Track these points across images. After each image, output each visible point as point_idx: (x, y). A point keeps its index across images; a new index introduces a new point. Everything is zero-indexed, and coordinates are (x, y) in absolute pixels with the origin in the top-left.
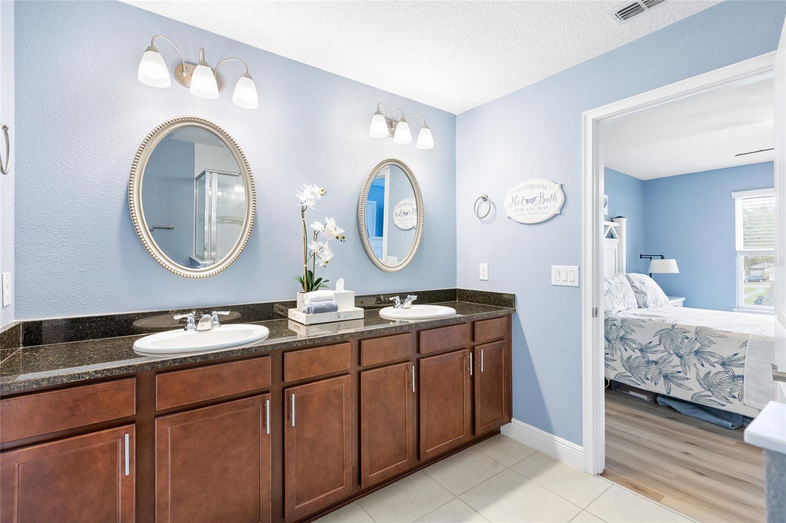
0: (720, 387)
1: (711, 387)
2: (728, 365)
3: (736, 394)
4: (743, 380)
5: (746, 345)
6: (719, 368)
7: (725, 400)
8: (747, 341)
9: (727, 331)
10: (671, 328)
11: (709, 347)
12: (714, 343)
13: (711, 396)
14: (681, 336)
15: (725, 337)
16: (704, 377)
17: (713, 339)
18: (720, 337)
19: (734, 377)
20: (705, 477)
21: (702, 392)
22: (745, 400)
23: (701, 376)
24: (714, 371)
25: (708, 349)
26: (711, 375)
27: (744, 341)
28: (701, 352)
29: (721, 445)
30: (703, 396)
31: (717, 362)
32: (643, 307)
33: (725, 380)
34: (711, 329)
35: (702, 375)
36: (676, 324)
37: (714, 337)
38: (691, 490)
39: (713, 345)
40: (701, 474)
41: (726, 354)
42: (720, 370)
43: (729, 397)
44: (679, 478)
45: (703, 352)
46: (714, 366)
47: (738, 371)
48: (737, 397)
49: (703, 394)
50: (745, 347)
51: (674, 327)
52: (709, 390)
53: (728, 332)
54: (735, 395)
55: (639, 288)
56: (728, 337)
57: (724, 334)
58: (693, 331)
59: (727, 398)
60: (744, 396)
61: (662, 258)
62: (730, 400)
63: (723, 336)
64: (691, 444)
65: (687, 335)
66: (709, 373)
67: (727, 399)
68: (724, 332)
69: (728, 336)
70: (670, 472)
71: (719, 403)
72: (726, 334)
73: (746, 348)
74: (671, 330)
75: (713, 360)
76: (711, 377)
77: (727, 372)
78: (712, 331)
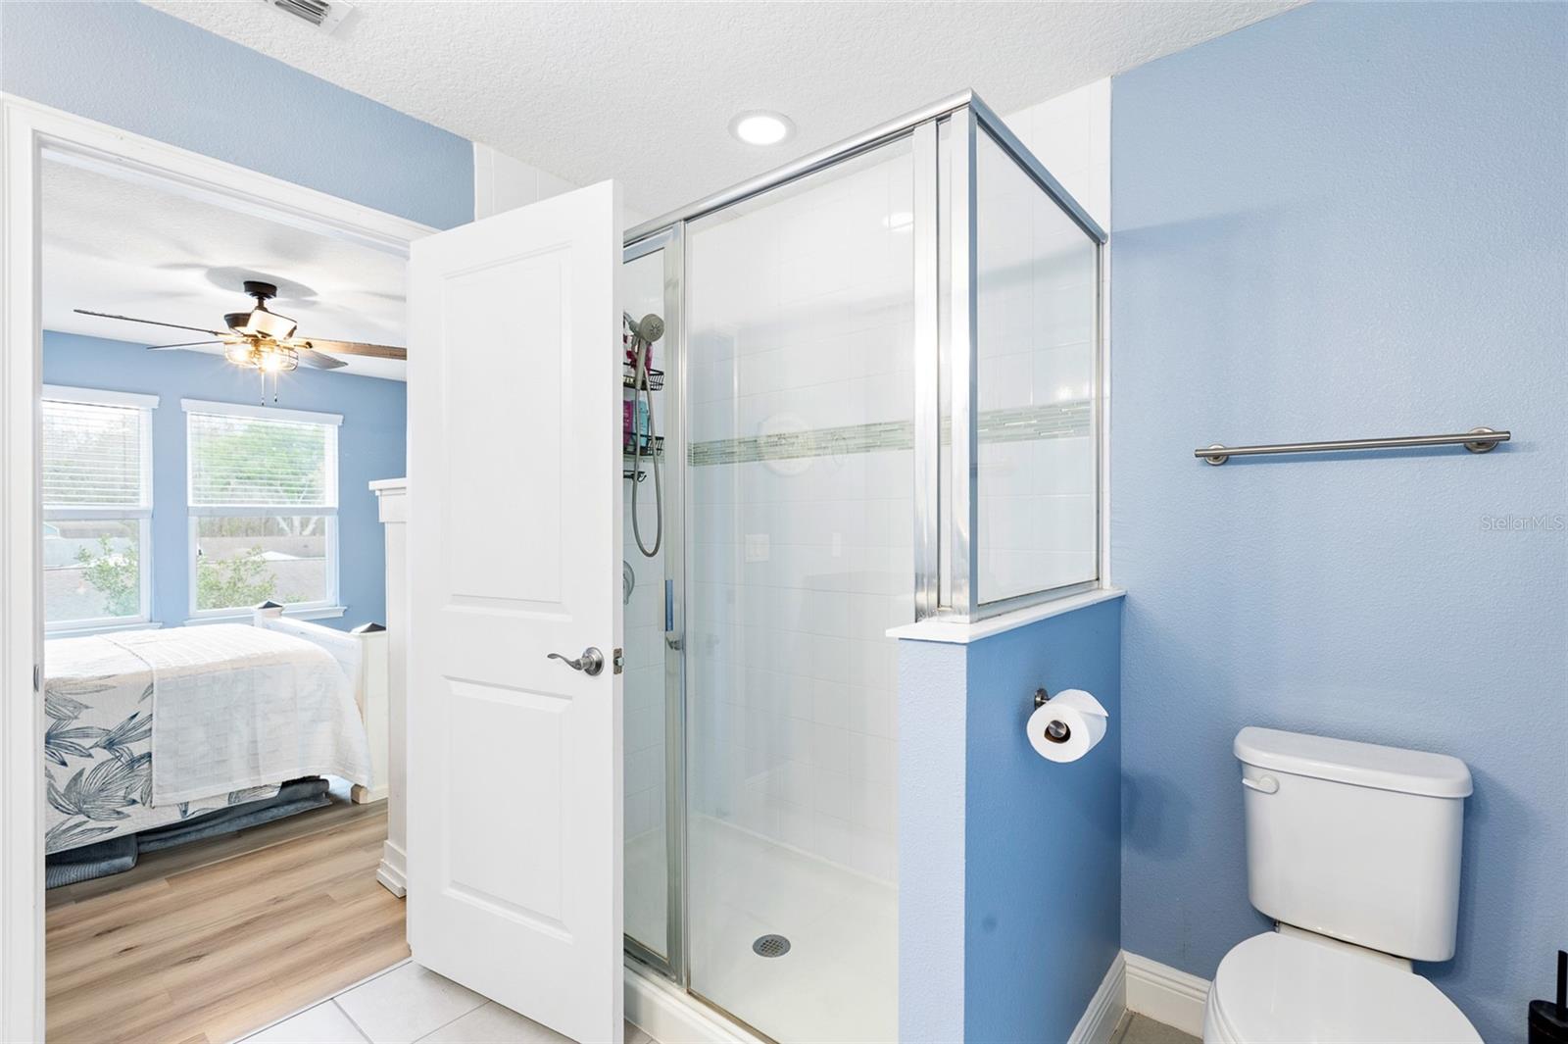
0: (105, 794)
1: (85, 803)
2: (121, 743)
3: (136, 796)
4: (150, 761)
5: (152, 692)
6: (102, 755)
7: (115, 816)
8: (152, 684)
9: (107, 674)
11: (76, 718)
12: (87, 707)
13: (85, 822)
15: (107, 688)
16: (69, 788)
17: (82, 699)
18: (97, 691)
19: (134, 762)
20: (207, 957)
21: (63, 824)
22: (156, 799)
23: (59, 789)
24: (89, 765)
25: (75, 724)
26: (84, 778)
27: (146, 686)
28: (57, 737)
29: (152, 901)
30: (64, 831)
31: (96, 745)
33: (115, 775)
34: (71, 680)
35: (61, 785)
37: (85, 693)
38: (222, 988)
39: (85, 711)
40: (198, 957)
41: (113, 722)
42: (105, 759)
43: (124, 806)
44: (176, 992)
45: (61, 733)
46: (90, 756)
47: (138, 748)
48: (139, 800)
49: (64, 827)
50: (149, 697)
52: (80, 812)
53: (109, 677)
54: (135, 798)
56: (115, 687)
57: (102, 682)
59: (119, 810)
60: (154, 790)
62: (126, 812)
63: (102, 687)
64: (110, 931)
66: (81, 774)
67: (118, 813)
68: (100, 678)
69: (115, 685)
70: (153, 997)
71: (102, 829)
72: (109, 682)
73: (153, 698)
75: (87, 743)
76: (84, 780)
77: (118, 758)
78: (76, 684)
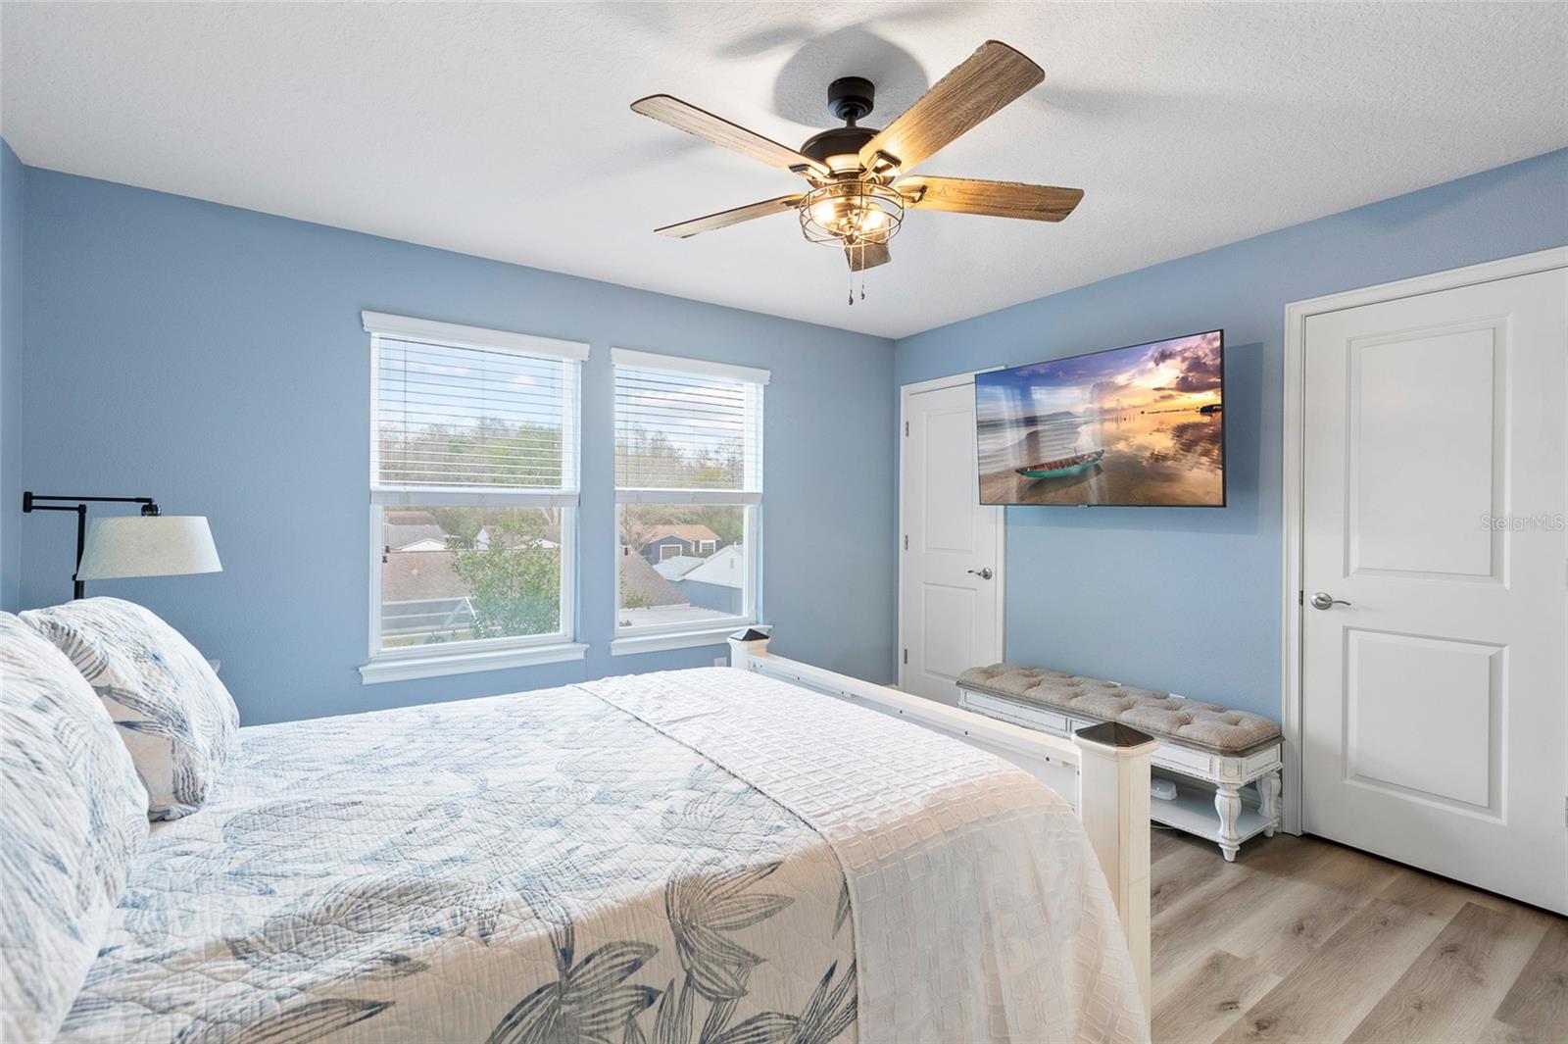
5: (850, 908)
8: (845, 888)
10: (553, 975)
11: (743, 991)
12: (754, 961)
14: (621, 998)
15: (774, 901)
17: (747, 939)
18: (767, 914)
25: (742, 1011)
32: (176, 808)
34: (715, 881)
36: (570, 931)
37: (745, 920)
39: (755, 970)
51: (567, 954)
53: (770, 867)
55: (145, 696)
57: (764, 885)
58: (661, 934)
61: (150, 508)
65: (649, 975)
68: (758, 874)
69: (789, 893)
73: (851, 921)
74: (560, 989)
78: (729, 897)
